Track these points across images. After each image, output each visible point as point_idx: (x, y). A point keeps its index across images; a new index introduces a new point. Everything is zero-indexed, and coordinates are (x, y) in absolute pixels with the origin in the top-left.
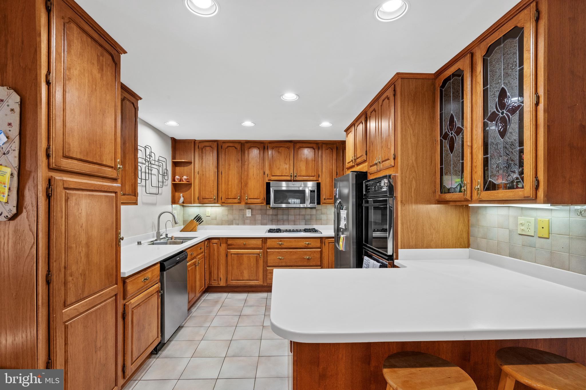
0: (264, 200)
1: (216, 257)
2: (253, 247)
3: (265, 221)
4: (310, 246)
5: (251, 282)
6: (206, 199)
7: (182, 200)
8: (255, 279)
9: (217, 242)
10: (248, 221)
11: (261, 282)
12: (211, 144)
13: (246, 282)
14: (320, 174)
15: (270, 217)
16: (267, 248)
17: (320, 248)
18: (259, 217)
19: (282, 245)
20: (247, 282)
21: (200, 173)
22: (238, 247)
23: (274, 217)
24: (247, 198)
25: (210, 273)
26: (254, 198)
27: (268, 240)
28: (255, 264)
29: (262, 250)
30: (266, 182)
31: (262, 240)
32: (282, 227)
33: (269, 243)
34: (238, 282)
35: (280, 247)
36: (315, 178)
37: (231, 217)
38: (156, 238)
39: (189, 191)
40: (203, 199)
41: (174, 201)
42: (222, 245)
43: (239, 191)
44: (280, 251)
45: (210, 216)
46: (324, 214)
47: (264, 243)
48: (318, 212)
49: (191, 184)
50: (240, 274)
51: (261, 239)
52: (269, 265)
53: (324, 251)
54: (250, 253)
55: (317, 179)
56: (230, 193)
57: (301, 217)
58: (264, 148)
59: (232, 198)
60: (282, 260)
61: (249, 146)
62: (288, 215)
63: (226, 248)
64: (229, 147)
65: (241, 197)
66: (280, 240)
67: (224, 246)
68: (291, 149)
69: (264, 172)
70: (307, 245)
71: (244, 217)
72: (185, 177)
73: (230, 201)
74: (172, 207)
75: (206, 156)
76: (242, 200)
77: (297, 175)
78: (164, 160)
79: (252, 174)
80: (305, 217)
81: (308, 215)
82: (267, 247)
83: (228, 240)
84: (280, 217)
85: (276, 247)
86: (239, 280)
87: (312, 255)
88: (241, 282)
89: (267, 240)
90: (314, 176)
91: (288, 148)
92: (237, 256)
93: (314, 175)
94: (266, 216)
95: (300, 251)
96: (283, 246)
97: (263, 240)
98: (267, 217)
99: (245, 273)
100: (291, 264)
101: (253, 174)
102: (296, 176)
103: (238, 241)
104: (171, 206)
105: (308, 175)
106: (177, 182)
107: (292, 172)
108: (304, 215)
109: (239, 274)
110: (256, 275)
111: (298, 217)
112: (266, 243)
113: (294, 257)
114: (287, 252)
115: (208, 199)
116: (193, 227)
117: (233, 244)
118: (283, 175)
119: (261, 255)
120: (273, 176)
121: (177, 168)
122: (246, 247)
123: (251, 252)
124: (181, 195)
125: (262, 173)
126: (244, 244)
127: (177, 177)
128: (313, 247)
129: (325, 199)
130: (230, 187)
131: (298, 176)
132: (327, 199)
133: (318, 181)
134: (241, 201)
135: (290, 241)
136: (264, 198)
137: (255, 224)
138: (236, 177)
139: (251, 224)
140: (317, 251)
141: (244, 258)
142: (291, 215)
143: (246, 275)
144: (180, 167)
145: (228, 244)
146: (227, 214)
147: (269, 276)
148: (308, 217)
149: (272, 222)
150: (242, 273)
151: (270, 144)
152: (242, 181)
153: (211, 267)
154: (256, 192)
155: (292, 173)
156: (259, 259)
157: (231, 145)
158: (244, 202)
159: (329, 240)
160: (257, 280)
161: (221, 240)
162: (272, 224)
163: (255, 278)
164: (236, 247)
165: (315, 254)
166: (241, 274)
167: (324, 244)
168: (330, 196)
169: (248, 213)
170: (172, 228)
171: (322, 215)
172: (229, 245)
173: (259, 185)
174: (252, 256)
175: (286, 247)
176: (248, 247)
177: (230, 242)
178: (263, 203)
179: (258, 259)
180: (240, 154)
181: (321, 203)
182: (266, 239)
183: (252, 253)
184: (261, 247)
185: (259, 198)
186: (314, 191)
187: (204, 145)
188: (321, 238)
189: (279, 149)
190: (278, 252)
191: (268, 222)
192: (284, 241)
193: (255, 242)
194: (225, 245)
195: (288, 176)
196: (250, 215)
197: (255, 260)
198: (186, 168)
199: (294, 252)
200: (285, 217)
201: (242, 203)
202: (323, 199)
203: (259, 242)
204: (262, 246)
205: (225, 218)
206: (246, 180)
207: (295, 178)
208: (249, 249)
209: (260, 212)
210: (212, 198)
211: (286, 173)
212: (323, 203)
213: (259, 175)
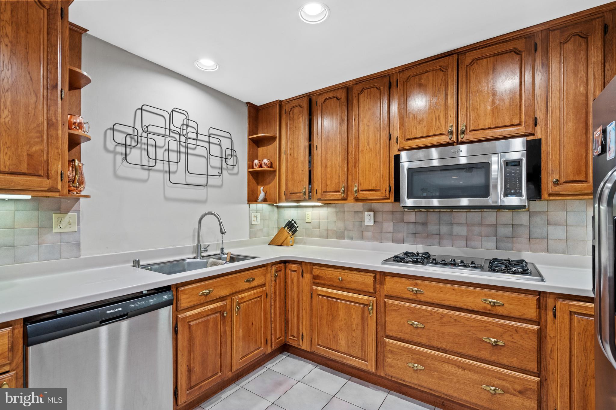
0: (390, 191)
1: (295, 296)
2: (357, 288)
3: (400, 236)
4: (500, 310)
5: (351, 360)
6: (294, 193)
7: (262, 196)
8: (360, 356)
9: (296, 269)
10: (369, 234)
11: (372, 366)
12: (299, 101)
13: (342, 357)
14: (540, 115)
15: (411, 227)
16: (385, 295)
17: (538, 324)
18: (388, 227)
19: (418, 295)
20: (345, 358)
21: (288, 152)
22: (329, 283)
23: (420, 228)
24: (356, 189)
25: (287, 322)
26: (370, 189)
27: (388, 279)
28: (360, 322)
29: (374, 299)
30: (394, 155)
31: (375, 277)
32: (435, 251)
33: (389, 285)
34: (329, 353)
35: (415, 297)
36: (522, 130)
37: (340, 225)
38: (194, 255)
39: (273, 182)
40: (290, 194)
41: (252, 198)
42: (305, 275)
43: (343, 179)
44: (415, 309)
45: (310, 223)
46: (556, 224)
47: (380, 284)
48: (537, 220)
49: (275, 171)
50: (332, 337)
51: (373, 275)
52: (390, 333)
53: (550, 332)
54: (351, 300)
55: (529, 130)
56: (328, 182)
57: (484, 230)
58: (390, 87)
59: (332, 190)
60: (419, 331)
61: (361, 89)
62: (452, 224)
63: (312, 282)
64: (328, 100)
65: (347, 187)
66: (415, 281)
67: (307, 276)
68: (450, 70)
69: (390, 136)
70: (489, 307)
71: (362, 226)
72: (265, 161)
73: (329, 196)
74: (250, 208)
75: (293, 123)
76: (349, 194)
77: (466, 128)
78: (229, 136)
79: (366, 142)
80: (496, 231)
81: (505, 225)
82: (385, 293)
83: (314, 267)
84: (432, 228)
85: (404, 296)
86: (331, 349)
87: (507, 337)
88: (333, 354)
89: (385, 278)
90: (519, 125)
91: (444, 70)
92: (328, 300)
93: (517, 122)
94: (402, 224)
95: (467, 319)
96: (421, 298)
97: (378, 277)
98: (405, 228)
99: (340, 338)
100: (444, 346)
101: (368, 142)
102: (463, 132)
103: (329, 272)
104: (247, 205)
105: (501, 125)
106: (256, 168)
107: (452, 122)
108: (495, 226)
109: (330, 338)
110: (362, 349)
111: (477, 229)
112: (384, 285)
113: (451, 330)
114: (431, 313)
115: (296, 193)
116: (283, 239)
117: (322, 277)
118: (431, 134)
119: (372, 309)
120: (408, 140)
121: (259, 149)
122: (343, 286)
123: (352, 297)
124: (262, 188)
125: (386, 137)
126: (339, 279)
127: (256, 161)
128: (511, 315)
129: (556, 183)
130: (329, 170)
131: (471, 131)
132: (566, 182)
133: (533, 135)
134: (347, 196)
135: (440, 288)
136: (390, 188)
137: (382, 240)
138: (338, 151)
139: (373, 239)
140: (526, 331)
141: (339, 309)
142: (459, 224)
143: (342, 342)
144: (262, 147)
145: (314, 275)
146: (334, 219)
147: (389, 360)
148: (503, 231)
149: (415, 237)
150: (336, 336)
151: (401, 74)
152: (349, 157)
153: (287, 311)
154: (372, 178)
155: (451, 127)
156: (368, 316)
157: (330, 95)
158: (352, 198)
159: (570, 305)
160: (364, 360)
161: (303, 266)
162: (415, 243)
163: (360, 353)
164: (326, 282)
165: (516, 337)
166: (334, 337)
167: (550, 314)
168: (579, 173)
169: (369, 219)
170: (249, 239)
171: (551, 228)
172: (315, 277)
173: (380, 162)
174: (354, 307)
175: (431, 301)
176: (348, 286)
177: (317, 271)
178: (389, 199)
179: (366, 315)
180: (344, 107)
181: (545, 195)
182: (384, 274)
183: (353, 300)
184: (372, 290)
185: (378, 188)
186: (518, 163)
187: (291, 106)
188: (540, 295)
189: (420, 79)
190: (409, 309)
191: (407, 237)
192: (426, 286)
193: (362, 280)
194: (309, 275)
195: (443, 134)
196: (372, 223)
197: (360, 316)
198: (269, 147)
199: (451, 317)
200: (444, 229)
201: (349, 198)
202: (551, 184)
203: (369, 279)
204: (375, 288)
205: (332, 227)
206: (355, 154)
207: (462, 136)
208: (350, 291)
209: (390, 217)
210: (302, 192)
211: (438, 128)
212: (549, 195)
213: (380, 141)
